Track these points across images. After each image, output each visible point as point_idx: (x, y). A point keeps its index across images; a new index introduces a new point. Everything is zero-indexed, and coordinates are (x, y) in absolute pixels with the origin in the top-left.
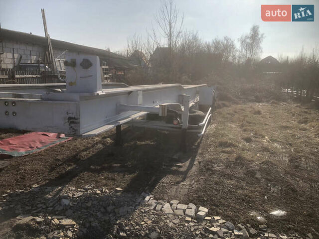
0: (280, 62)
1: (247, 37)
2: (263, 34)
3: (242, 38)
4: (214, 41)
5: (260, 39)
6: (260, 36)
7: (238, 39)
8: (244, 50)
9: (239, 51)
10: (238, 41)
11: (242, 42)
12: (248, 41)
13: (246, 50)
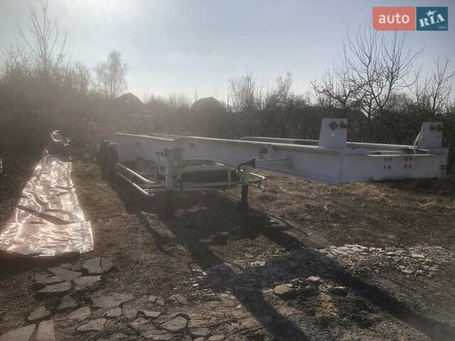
1: (104, 66)
2: (126, 65)
3: (98, 67)
5: (122, 70)
6: (122, 67)
7: (94, 68)
8: (102, 84)
9: (95, 83)
10: (93, 71)
11: (99, 73)
12: (107, 71)
13: (105, 84)
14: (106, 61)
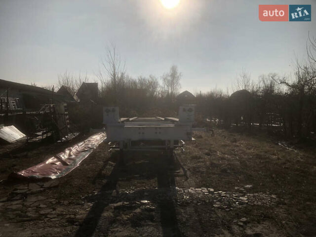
0: (195, 96)
1: (168, 75)
2: (180, 73)
3: (164, 76)
4: (140, 79)
5: (178, 77)
6: (178, 74)
7: (161, 77)
8: (166, 87)
9: (162, 87)
10: (161, 79)
11: (164, 80)
12: (169, 78)
13: (168, 86)
14: (169, 72)
